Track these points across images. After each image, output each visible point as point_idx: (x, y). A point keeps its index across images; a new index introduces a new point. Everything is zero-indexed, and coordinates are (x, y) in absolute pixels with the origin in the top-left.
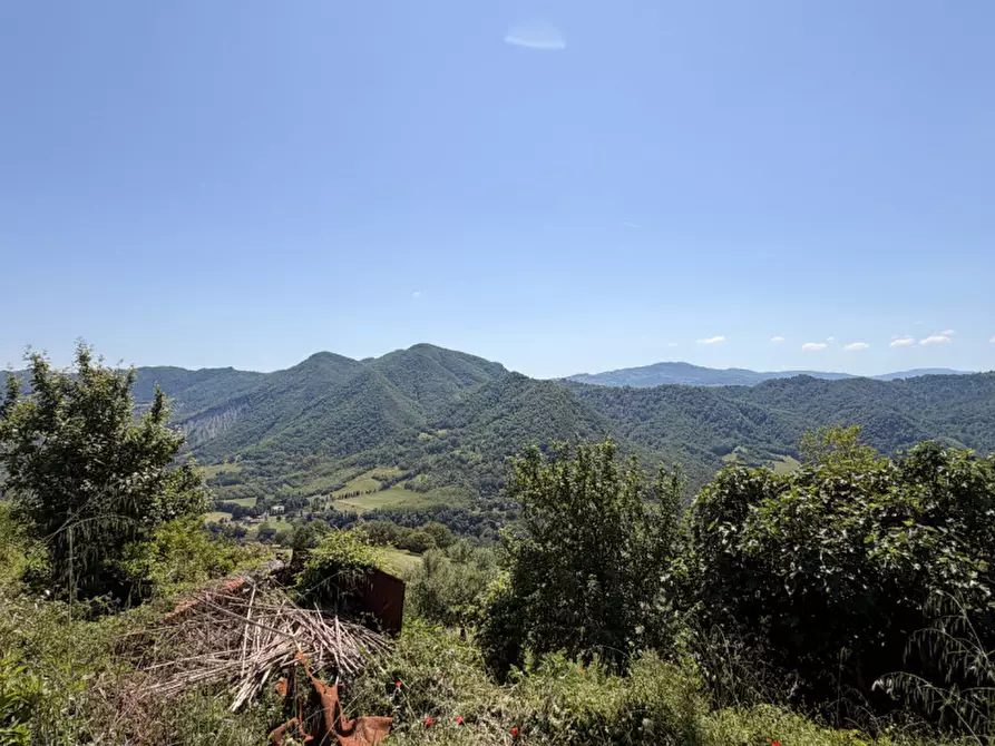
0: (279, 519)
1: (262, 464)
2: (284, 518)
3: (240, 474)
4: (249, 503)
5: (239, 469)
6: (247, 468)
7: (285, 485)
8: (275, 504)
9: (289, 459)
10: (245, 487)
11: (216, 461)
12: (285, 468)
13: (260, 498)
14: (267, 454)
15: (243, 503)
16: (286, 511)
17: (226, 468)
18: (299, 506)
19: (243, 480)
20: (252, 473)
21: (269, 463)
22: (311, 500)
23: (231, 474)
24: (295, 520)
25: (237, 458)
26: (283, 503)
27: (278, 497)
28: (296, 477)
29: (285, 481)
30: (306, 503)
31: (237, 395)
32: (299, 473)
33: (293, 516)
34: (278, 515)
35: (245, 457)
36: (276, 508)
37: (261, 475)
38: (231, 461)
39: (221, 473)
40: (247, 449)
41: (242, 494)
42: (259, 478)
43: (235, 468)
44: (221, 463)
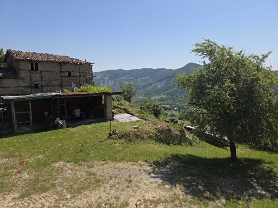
0: (176, 112)
1: (172, 96)
2: (177, 111)
3: (166, 98)
4: (168, 106)
5: (166, 97)
6: (168, 97)
7: (178, 103)
8: (175, 107)
9: (179, 95)
10: (167, 102)
11: (160, 94)
12: (178, 98)
13: (171, 105)
14: (173, 93)
15: (167, 106)
16: (178, 109)
17: (163, 96)
18: (182, 109)
19: (167, 100)
20: (169, 98)
21: (174, 96)
22: (185, 107)
23: (164, 98)
24: (180, 112)
25: (165, 94)
26: (177, 107)
27: (176, 106)
28: (181, 100)
29: (178, 101)
30: (184, 108)
31: (166, 76)
32: (182, 99)
33: (180, 111)
34: (176, 110)
35: (168, 94)
36: (175, 108)
37: (172, 99)
38: (164, 95)
39: (161, 98)
40: (168, 92)
41: (167, 104)
42: (171, 100)
43: (165, 97)
44: (161, 95)
